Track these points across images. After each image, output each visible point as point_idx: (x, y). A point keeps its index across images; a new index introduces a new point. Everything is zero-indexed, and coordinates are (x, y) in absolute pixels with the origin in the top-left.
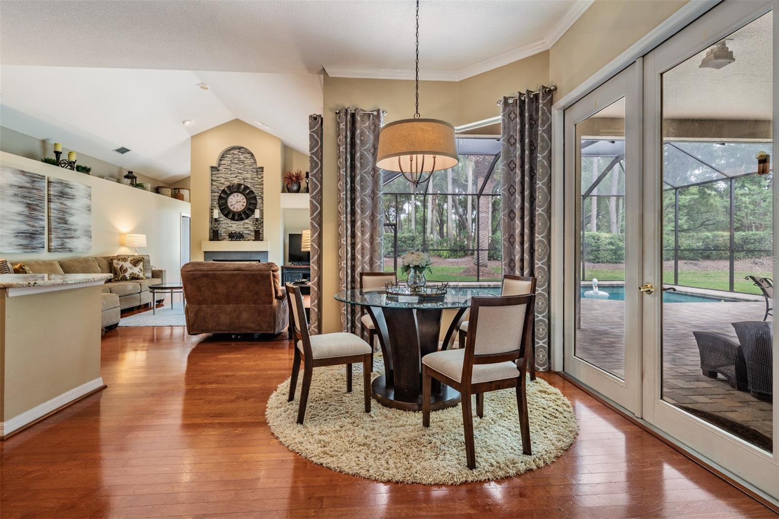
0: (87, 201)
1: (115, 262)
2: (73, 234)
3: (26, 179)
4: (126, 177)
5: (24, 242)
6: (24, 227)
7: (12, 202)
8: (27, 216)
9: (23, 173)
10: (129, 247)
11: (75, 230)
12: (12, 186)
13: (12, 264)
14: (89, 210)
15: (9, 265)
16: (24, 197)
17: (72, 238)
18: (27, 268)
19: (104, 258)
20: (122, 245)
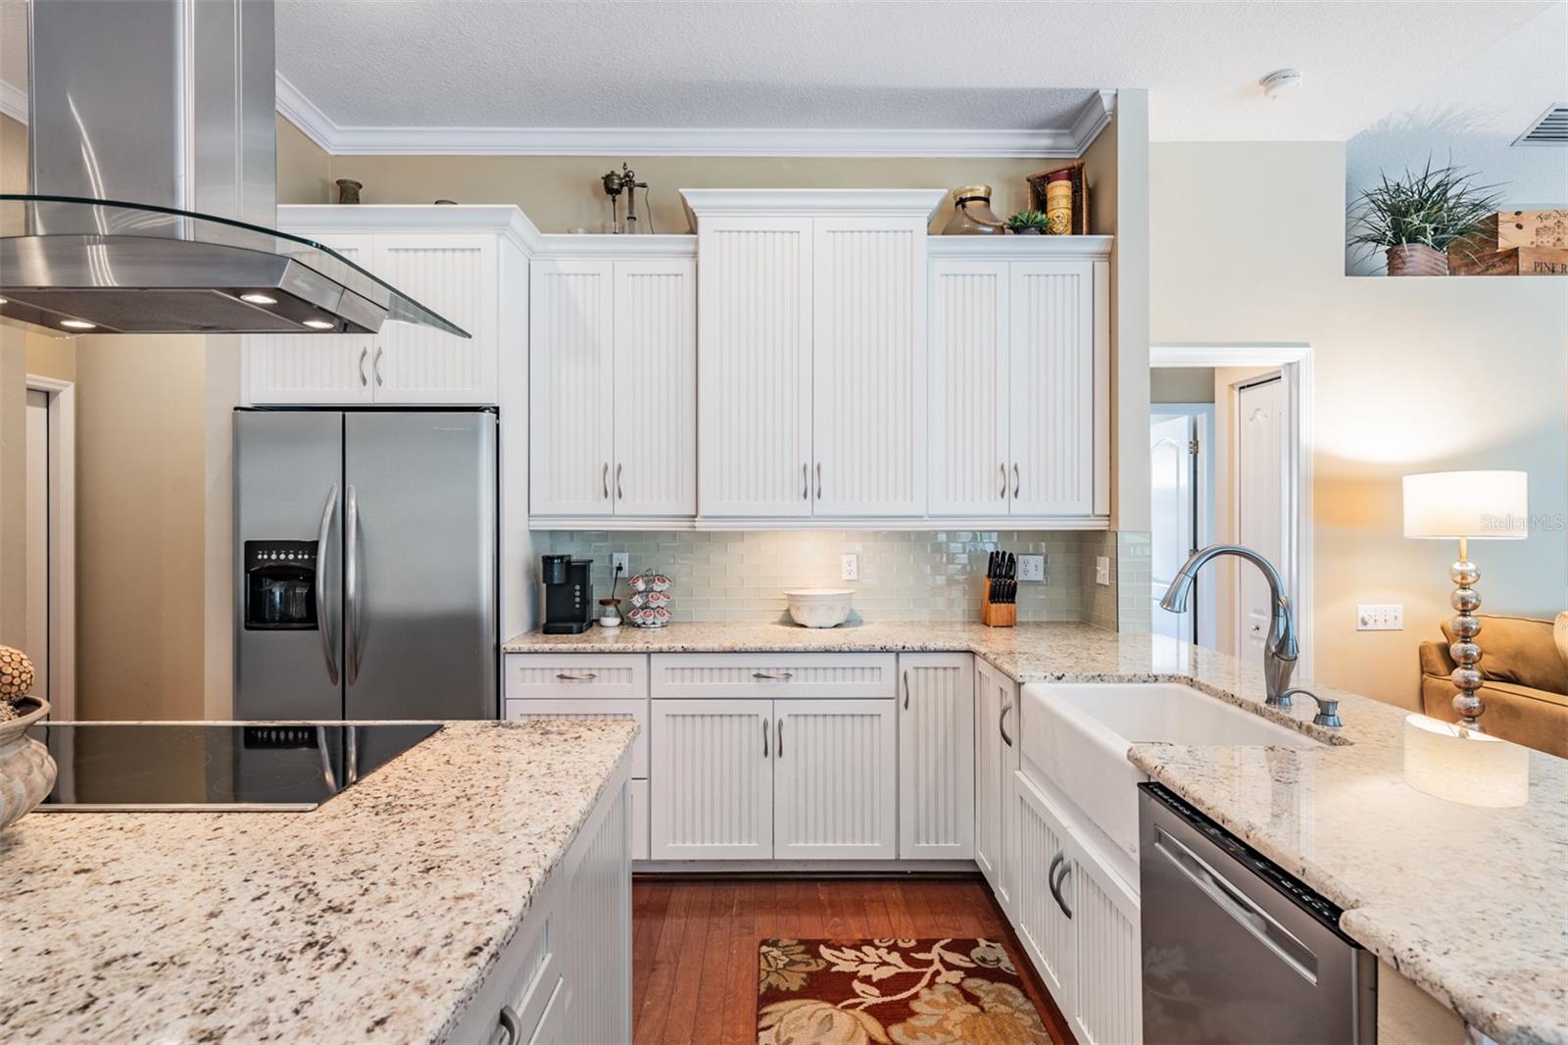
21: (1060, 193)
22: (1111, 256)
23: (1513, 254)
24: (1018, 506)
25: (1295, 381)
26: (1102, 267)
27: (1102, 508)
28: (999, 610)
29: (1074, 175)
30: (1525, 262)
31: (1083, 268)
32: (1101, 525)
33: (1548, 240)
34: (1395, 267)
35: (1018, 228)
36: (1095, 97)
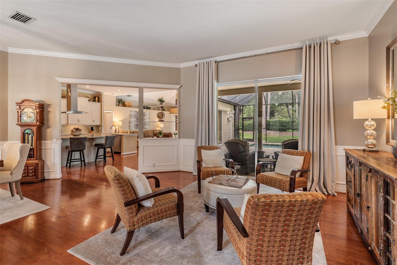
0: (149, 116)
1: (155, 131)
2: (146, 125)
3: (136, 113)
4: (161, 107)
5: (136, 127)
6: (136, 124)
7: (134, 118)
8: (136, 121)
9: (136, 112)
10: (160, 127)
11: (146, 124)
12: (134, 115)
13: (132, 132)
14: (150, 118)
15: (131, 132)
16: (136, 117)
17: (145, 125)
18: (134, 132)
19: (153, 130)
20: (158, 127)
21: (97, 98)
22: (101, 104)
23: (126, 105)
24: (94, 123)
25: (112, 114)
26: (101, 105)
27: (100, 123)
28: (92, 132)
29: (98, 97)
30: (127, 106)
31: (99, 105)
32: (100, 125)
33: (128, 104)
34: (119, 106)
35: (94, 101)
36: (100, 92)
